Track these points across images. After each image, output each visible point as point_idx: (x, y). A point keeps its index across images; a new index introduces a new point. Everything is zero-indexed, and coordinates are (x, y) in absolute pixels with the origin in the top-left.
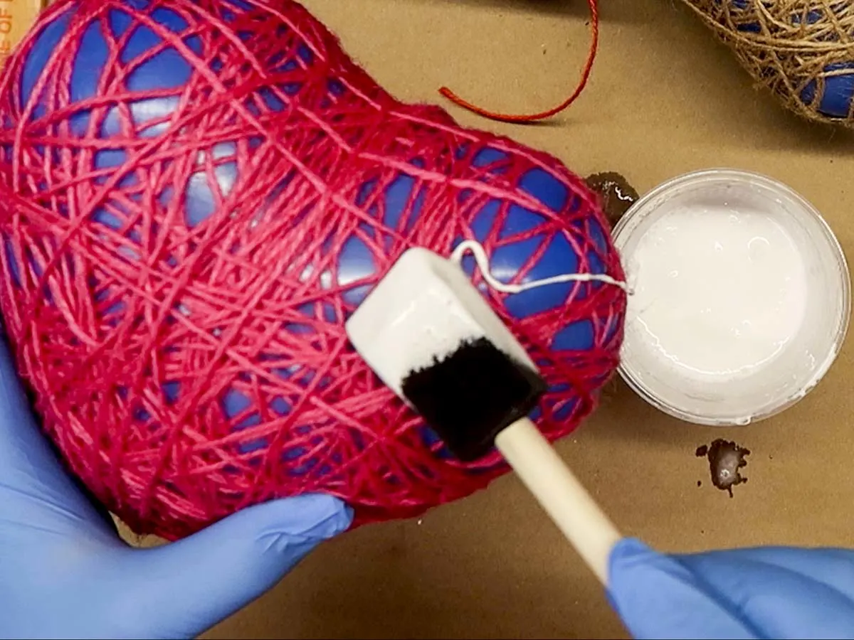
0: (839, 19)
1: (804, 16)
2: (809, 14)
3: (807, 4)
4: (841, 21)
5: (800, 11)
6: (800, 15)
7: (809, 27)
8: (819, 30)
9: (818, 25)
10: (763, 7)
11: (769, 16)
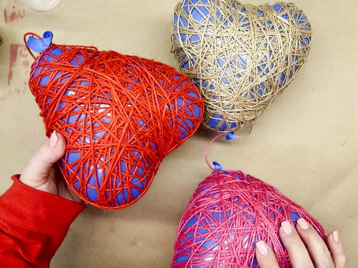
0: (222, 100)
1: (212, 96)
2: (213, 96)
3: (214, 93)
4: (222, 101)
5: (211, 94)
6: (211, 95)
7: (212, 100)
8: (215, 102)
9: (215, 100)
10: (202, 89)
11: (203, 92)
